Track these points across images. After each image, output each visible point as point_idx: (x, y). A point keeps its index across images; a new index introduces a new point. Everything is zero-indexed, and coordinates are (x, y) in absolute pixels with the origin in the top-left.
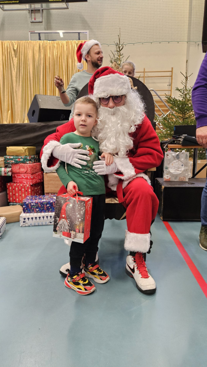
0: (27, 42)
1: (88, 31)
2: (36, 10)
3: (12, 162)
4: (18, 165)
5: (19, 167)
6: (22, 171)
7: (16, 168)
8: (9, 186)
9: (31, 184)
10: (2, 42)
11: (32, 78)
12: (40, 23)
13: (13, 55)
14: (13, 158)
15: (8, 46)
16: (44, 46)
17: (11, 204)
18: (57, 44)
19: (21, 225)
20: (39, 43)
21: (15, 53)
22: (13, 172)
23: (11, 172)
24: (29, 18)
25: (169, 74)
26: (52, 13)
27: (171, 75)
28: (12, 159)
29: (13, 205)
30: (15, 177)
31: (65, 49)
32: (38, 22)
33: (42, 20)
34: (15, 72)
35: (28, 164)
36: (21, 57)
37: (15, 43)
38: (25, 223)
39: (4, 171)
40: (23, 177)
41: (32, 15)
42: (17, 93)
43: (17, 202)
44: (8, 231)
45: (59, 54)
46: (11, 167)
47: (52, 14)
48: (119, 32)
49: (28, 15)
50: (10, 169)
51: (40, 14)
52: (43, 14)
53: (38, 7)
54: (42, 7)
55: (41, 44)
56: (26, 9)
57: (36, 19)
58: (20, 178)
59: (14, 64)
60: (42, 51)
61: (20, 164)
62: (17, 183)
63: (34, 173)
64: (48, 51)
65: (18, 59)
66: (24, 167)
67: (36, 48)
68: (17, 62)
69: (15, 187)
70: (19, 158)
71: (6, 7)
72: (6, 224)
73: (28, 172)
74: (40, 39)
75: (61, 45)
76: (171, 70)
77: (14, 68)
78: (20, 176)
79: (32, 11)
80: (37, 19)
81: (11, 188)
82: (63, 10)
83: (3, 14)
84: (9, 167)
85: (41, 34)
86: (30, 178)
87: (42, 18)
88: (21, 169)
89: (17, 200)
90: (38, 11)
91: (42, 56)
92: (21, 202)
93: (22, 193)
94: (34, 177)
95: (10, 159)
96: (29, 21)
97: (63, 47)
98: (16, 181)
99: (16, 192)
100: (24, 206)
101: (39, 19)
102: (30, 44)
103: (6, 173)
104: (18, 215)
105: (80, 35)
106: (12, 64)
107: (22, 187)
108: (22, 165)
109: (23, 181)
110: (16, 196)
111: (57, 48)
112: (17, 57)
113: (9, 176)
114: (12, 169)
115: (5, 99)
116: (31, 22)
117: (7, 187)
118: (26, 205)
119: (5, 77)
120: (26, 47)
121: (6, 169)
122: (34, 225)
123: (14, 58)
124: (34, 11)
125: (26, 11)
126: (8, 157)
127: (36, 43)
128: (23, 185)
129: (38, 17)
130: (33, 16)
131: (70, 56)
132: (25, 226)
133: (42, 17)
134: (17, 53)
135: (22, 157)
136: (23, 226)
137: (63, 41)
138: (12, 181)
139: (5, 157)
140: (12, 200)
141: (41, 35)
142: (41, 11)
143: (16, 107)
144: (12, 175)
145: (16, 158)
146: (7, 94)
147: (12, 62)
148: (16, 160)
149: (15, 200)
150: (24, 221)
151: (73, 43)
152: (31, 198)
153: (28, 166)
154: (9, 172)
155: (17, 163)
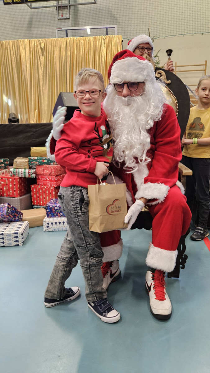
0: (54, 40)
1: (115, 26)
2: (63, 6)
3: (36, 163)
4: (42, 166)
5: (43, 169)
6: (46, 172)
7: (40, 170)
8: (33, 188)
9: (56, 187)
10: (29, 41)
11: (58, 76)
12: (68, 20)
13: (40, 54)
14: (38, 159)
15: (35, 44)
16: (71, 43)
17: (36, 207)
18: (84, 40)
19: (44, 230)
20: (65, 40)
21: (42, 52)
22: (38, 174)
23: (35, 173)
24: (56, 15)
25: (202, 68)
26: (79, 8)
27: (204, 69)
28: (36, 160)
29: (37, 208)
30: (40, 179)
31: (92, 45)
32: (66, 19)
33: (70, 16)
34: (42, 70)
35: (52, 165)
36: (48, 55)
37: (42, 41)
38: (48, 228)
39: (29, 173)
40: (47, 178)
41: (60, 11)
42: (44, 91)
43: (42, 205)
44: (31, 236)
45: (86, 51)
46: (35, 169)
47: (80, 10)
48: (149, 26)
49: (56, 12)
50: (34, 171)
51: (67, 11)
52: (70, 11)
53: (65, 3)
54: (69, 3)
55: (68, 41)
56: (54, 6)
57: (63, 16)
58: (45, 180)
59: (41, 62)
60: (69, 48)
61: (45, 166)
62: (41, 185)
63: (59, 175)
64: (75, 48)
65: (45, 57)
66: (48, 169)
67: (63, 45)
68: (44, 60)
69: (39, 189)
70: (43, 159)
71: (34, 5)
72: (30, 228)
73: (53, 174)
74: (67, 36)
75: (88, 41)
76: (204, 63)
77: (41, 66)
78: (44, 178)
79: (60, 8)
80: (65, 16)
81: (35, 190)
82: (91, 5)
83: (31, 12)
84: (33, 169)
85: (68, 31)
86: (54, 180)
87: (70, 15)
88: (46, 171)
89: (41, 203)
90: (65, 7)
91: (69, 53)
92: (45, 205)
93: (46, 195)
94: (58, 178)
95: (34, 160)
96: (57, 18)
97: (89, 43)
98: (40, 183)
99: (40, 195)
100: (48, 209)
101: (66, 16)
102: (57, 42)
103: (30, 175)
104: (42, 220)
105: (108, 31)
106: (39, 63)
107: (46, 190)
108: (46, 167)
109: (47, 183)
110: (40, 198)
111: (84, 44)
112: (44, 56)
113: (33, 178)
114: (36, 171)
115: (32, 98)
116: (59, 19)
117: (32, 189)
118: (50, 209)
119: (32, 76)
120: (52, 45)
121: (30, 171)
122: (58, 230)
123: (41, 57)
124: (61, 8)
125: (53, 8)
126: (32, 158)
127: (63, 40)
128: (47, 188)
129: (66, 14)
130: (60, 13)
131: (97, 53)
132: (49, 231)
133: (70, 13)
134: (44, 51)
135: (46, 158)
136: (46, 231)
137: (90, 37)
138: (36, 183)
139: (29, 158)
140: (36, 203)
141: (68, 33)
142: (68, 7)
143: (43, 105)
144: (36, 177)
145: (40, 160)
146: (34, 92)
147: (39, 60)
148: (40, 161)
149: (39, 203)
150: (48, 226)
151: (100, 38)
152: (55, 201)
153: (52, 168)
154: (33, 173)
155: (41, 164)
